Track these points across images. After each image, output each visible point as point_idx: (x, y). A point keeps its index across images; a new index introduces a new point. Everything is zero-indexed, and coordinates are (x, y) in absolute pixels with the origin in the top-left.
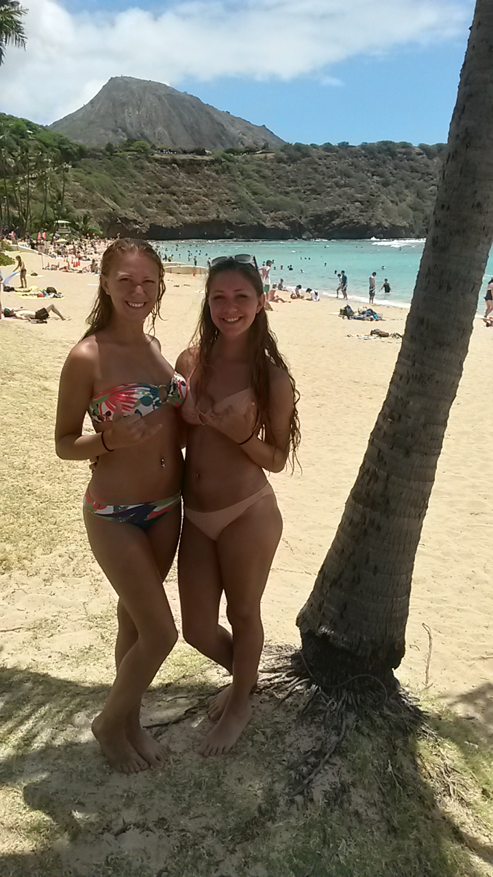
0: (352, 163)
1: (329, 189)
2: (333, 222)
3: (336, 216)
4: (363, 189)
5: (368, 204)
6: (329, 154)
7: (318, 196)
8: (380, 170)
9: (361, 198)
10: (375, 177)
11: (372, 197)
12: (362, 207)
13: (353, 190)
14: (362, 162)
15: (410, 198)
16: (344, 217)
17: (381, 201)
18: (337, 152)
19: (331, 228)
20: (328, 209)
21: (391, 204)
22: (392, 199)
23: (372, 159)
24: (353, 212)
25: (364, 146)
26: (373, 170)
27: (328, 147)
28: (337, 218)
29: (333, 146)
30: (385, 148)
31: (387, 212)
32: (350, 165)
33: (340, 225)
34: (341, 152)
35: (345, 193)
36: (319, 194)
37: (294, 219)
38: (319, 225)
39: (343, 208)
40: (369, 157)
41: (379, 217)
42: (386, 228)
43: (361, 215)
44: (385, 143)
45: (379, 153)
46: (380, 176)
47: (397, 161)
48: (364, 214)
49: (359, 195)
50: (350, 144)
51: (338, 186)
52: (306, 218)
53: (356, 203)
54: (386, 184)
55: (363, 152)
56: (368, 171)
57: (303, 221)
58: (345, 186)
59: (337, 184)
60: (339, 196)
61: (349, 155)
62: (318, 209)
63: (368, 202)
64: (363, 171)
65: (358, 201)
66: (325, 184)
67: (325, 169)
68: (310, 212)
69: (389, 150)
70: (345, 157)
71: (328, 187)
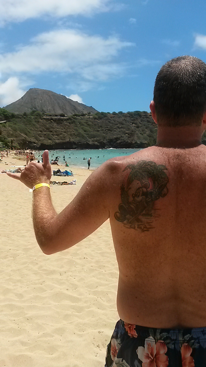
0: (124, 119)
1: (115, 129)
2: (117, 142)
3: (118, 139)
4: (129, 129)
5: (131, 135)
6: (115, 116)
7: (111, 132)
8: (135, 122)
9: (128, 132)
10: (133, 124)
11: (133, 132)
12: (129, 136)
13: (125, 129)
14: (128, 119)
15: (148, 132)
16: (121, 140)
17: (136, 133)
18: (118, 115)
19: (117, 144)
20: (115, 137)
21: (140, 134)
22: (141, 133)
23: (132, 118)
24: (125, 138)
25: (129, 113)
26: (133, 122)
27: (114, 113)
28: (119, 140)
29: (117, 113)
30: (137, 113)
31: (139, 138)
32: (123, 120)
33: (120, 143)
34: (120, 115)
35: (122, 131)
36: (111, 131)
37: (101, 141)
38: (112, 143)
39: (121, 137)
40: (131, 117)
41: (136, 140)
42: (139, 144)
43: (128, 139)
44: (137, 112)
45: (135, 115)
46: (135, 124)
47: (142, 118)
48: (130, 138)
49: (127, 131)
50: (123, 112)
51: (119, 128)
52: (106, 140)
53: (126, 134)
54: (138, 127)
55: (128, 115)
56: (131, 122)
57: (105, 141)
58: (121, 128)
59: (118, 127)
60: (119, 132)
61: (122, 116)
62: (111, 137)
63: (131, 134)
64: (129, 122)
65: (127, 134)
66: (114, 127)
67: (113, 122)
68: (107, 138)
69: (138, 114)
70: (121, 117)
71: (115, 128)
